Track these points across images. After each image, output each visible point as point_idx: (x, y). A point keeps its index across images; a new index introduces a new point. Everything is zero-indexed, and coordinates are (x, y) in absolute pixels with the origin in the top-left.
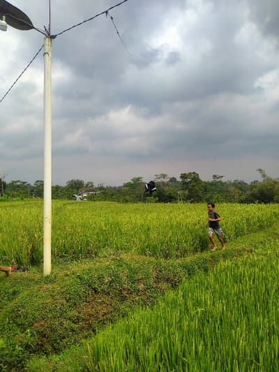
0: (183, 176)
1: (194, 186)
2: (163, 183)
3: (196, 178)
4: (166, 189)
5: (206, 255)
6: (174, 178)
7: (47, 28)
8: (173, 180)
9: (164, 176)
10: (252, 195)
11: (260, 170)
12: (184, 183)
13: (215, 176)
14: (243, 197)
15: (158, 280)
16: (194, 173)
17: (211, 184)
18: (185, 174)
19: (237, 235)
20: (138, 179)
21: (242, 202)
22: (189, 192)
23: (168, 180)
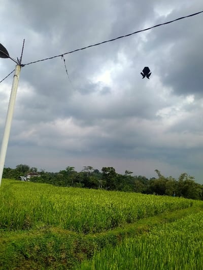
0: (104, 169)
1: (111, 177)
2: (89, 173)
3: (113, 172)
4: (91, 177)
5: (116, 232)
6: (97, 170)
7: (19, 59)
8: (96, 171)
9: (90, 168)
10: (151, 187)
11: (157, 171)
12: (105, 175)
13: (126, 172)
14: (145, 189)
15: (77, 250)
16: (112, 168)
17: (124, 177)
18: (106, 168)
19: (139, 218)
20: (71, 168)
21: (144, 192)
22: (107, 181)
23: (93, 171)
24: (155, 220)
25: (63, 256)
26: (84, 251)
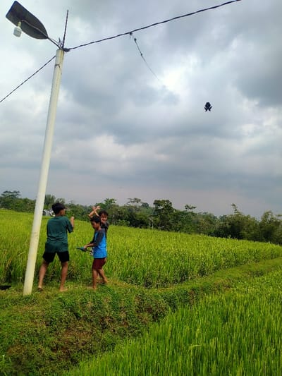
0: (157, 203)
1: (166, 214)
2: (135, 207)
3: (168, 207)
4: (138, 213)
5: (187, 287)
8: (145, 205)
12: (157, 210)
15: (140, 310)
16: (168, 201)
18: (159, 201)
19: (215, 269)
20: (111, 201)
22: (161, 219)
24: (237, 273)
25: (123, 316)
26: (149, 310)
